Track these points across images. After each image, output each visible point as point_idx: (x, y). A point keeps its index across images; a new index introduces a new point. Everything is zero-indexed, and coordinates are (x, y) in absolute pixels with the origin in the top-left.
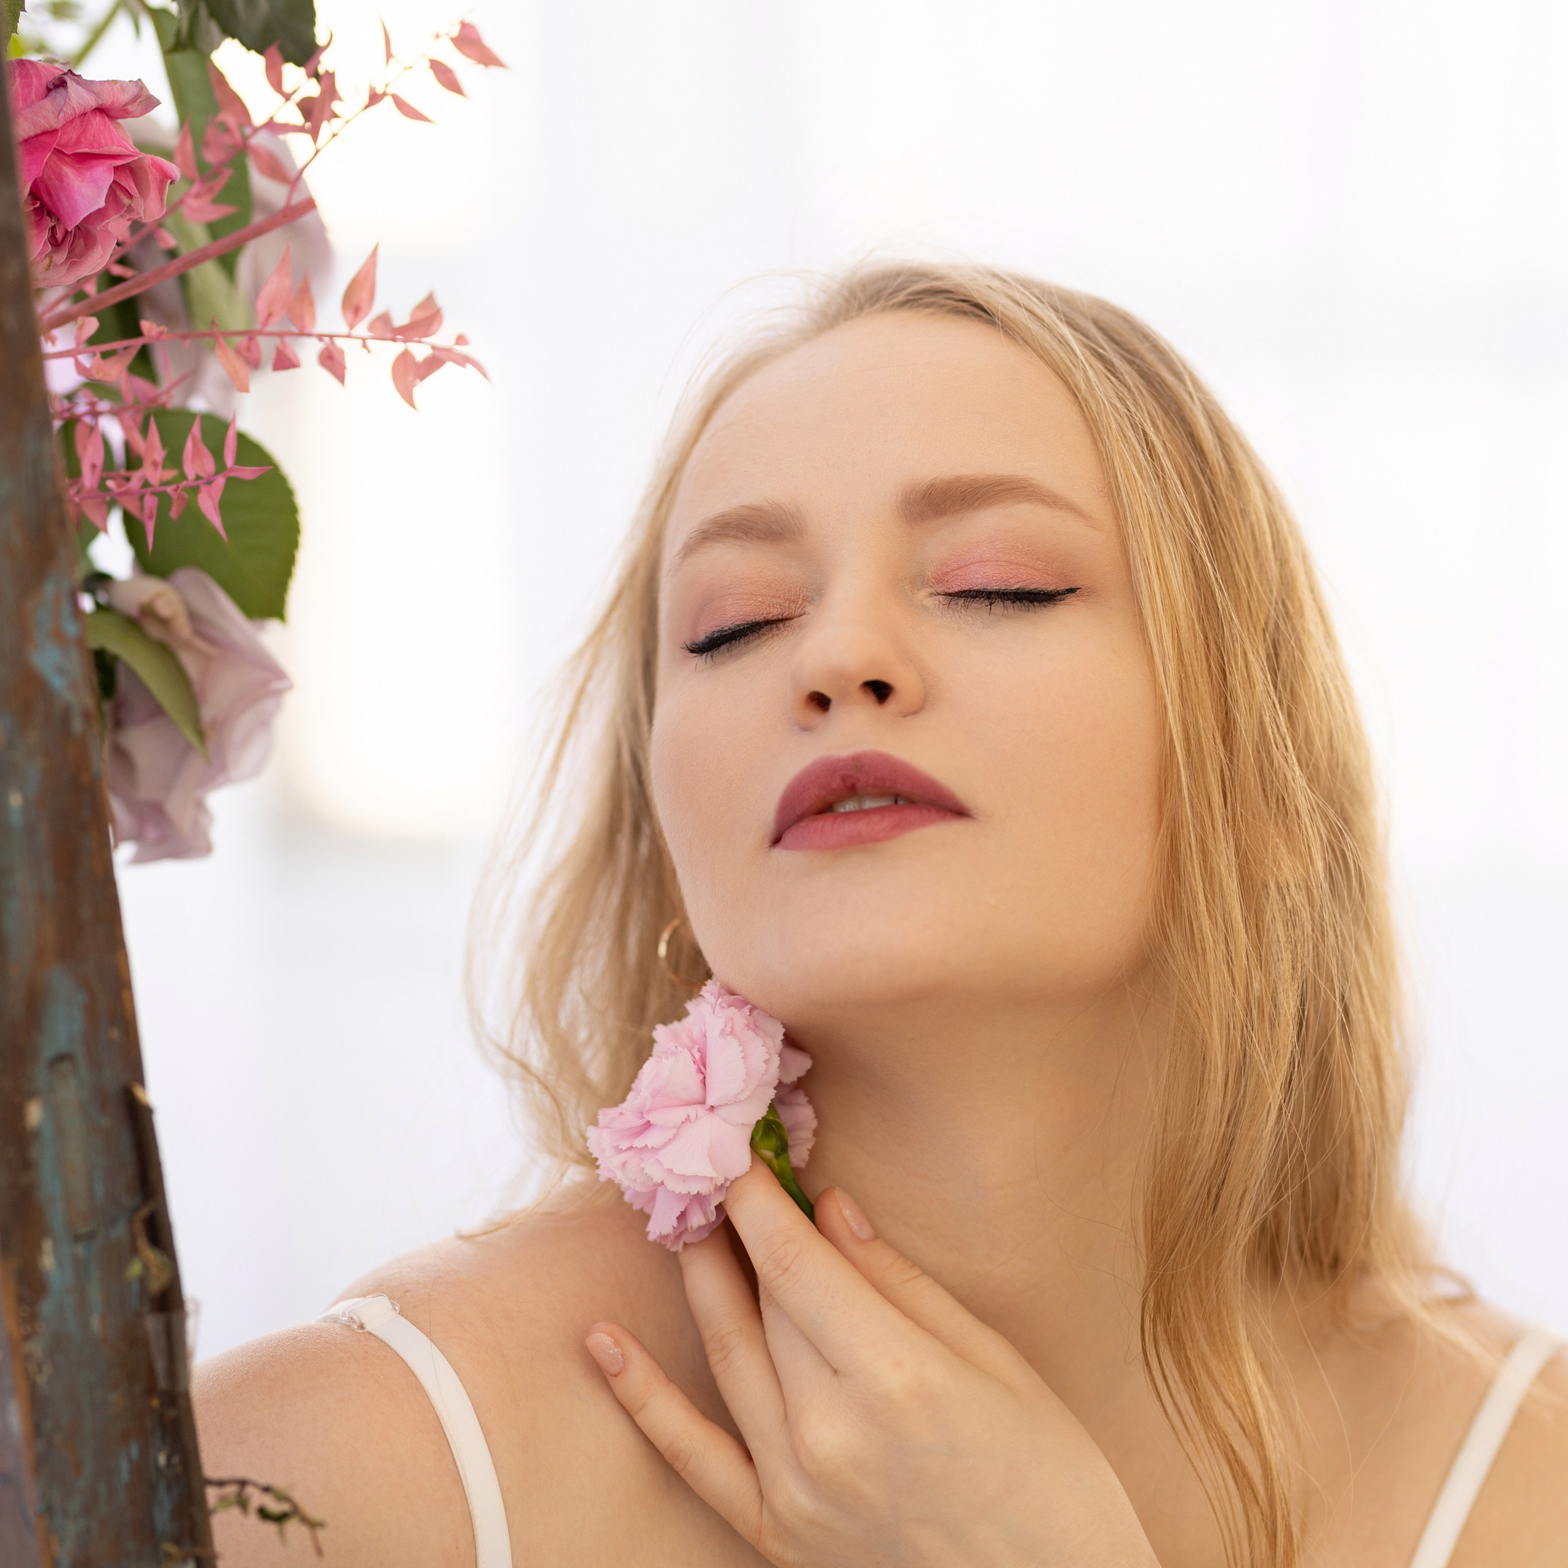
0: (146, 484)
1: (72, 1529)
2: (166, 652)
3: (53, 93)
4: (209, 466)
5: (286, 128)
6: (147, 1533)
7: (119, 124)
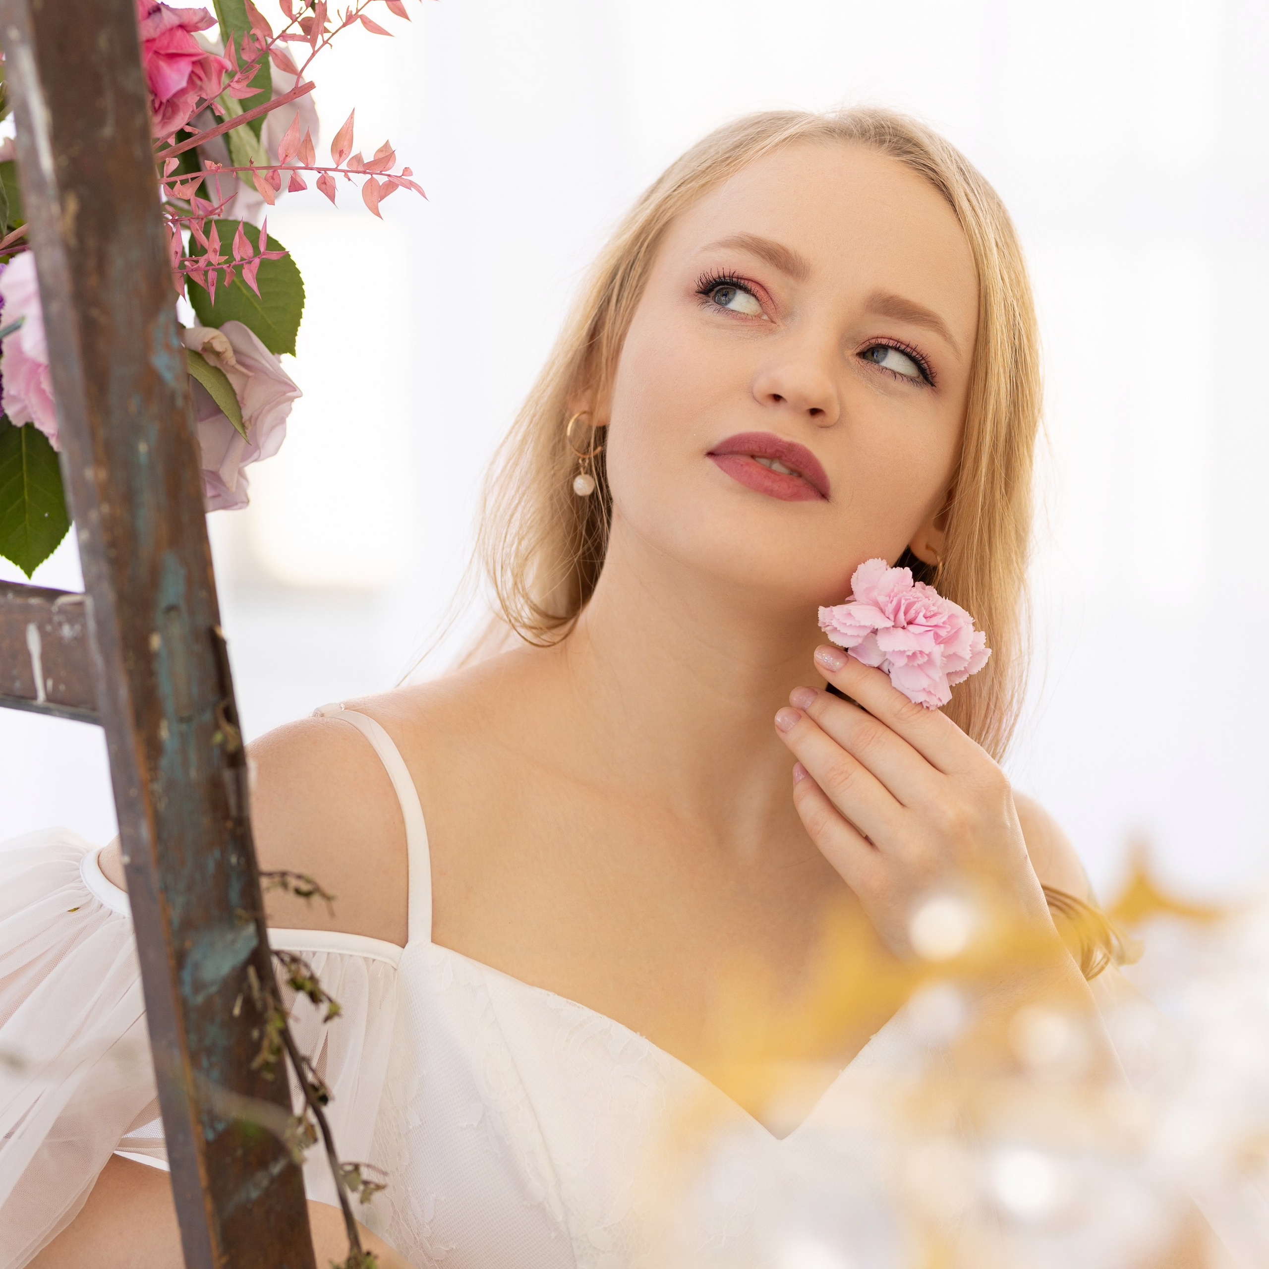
0: (209, 264)
1: (180, 900)
2: (219, 373)
3: (153, 16)
4: (250, 252)
5: (293, 37)
6: (224, 905)
7: (192, 35)
